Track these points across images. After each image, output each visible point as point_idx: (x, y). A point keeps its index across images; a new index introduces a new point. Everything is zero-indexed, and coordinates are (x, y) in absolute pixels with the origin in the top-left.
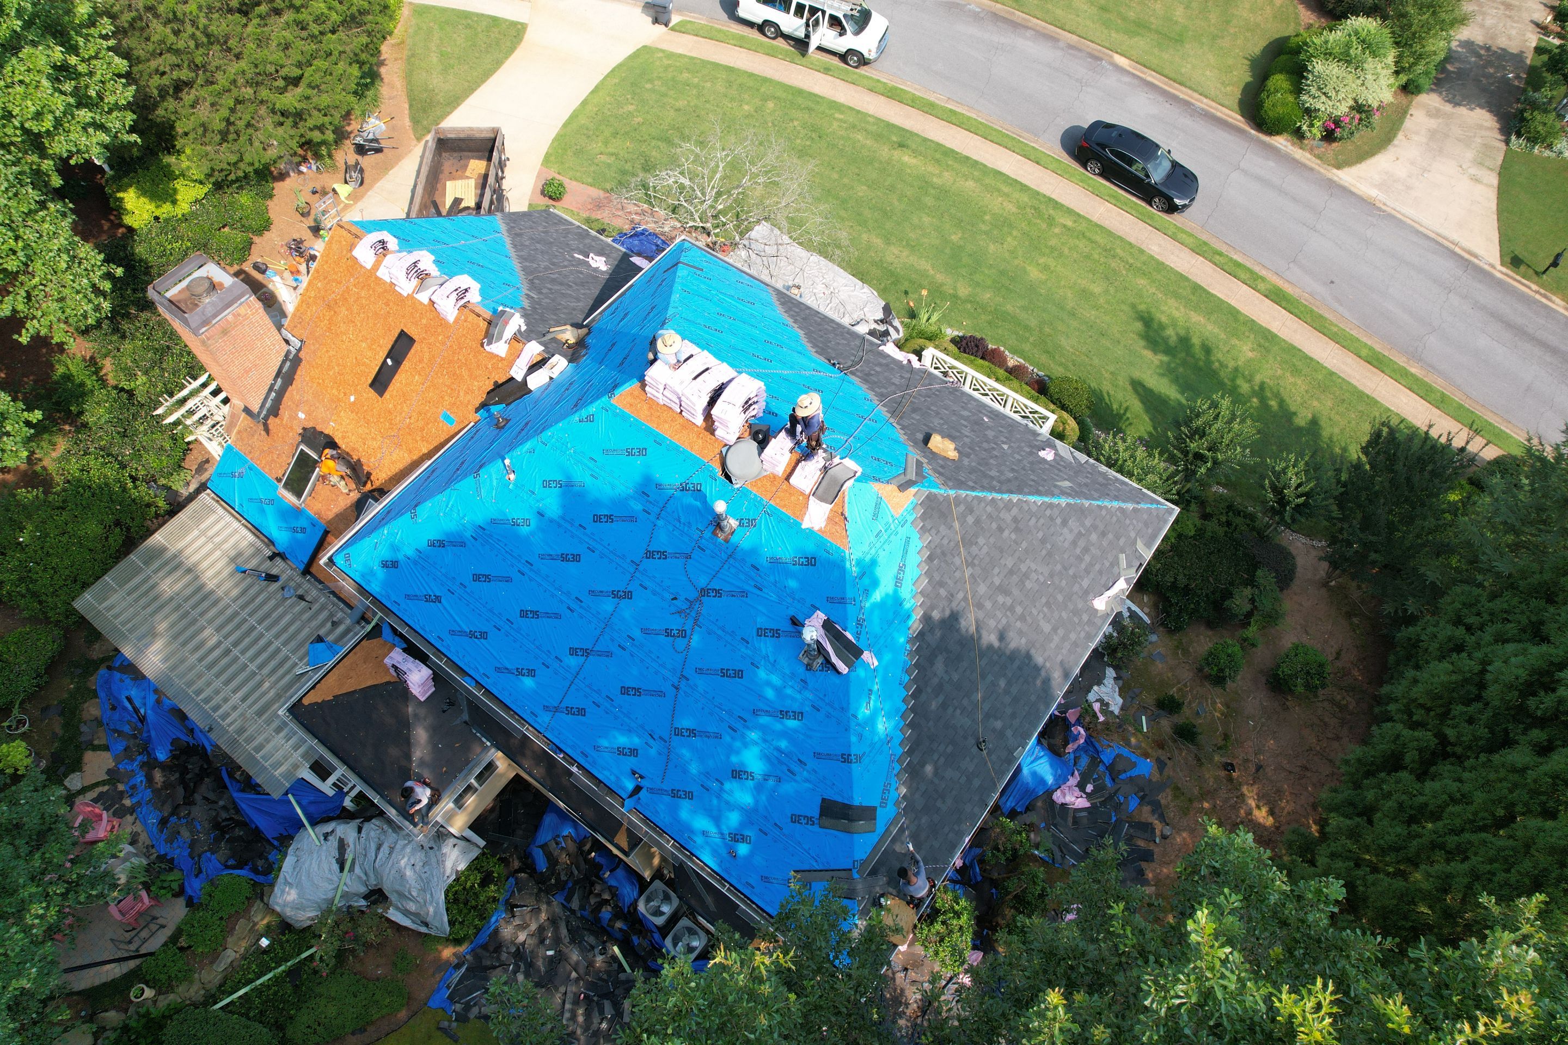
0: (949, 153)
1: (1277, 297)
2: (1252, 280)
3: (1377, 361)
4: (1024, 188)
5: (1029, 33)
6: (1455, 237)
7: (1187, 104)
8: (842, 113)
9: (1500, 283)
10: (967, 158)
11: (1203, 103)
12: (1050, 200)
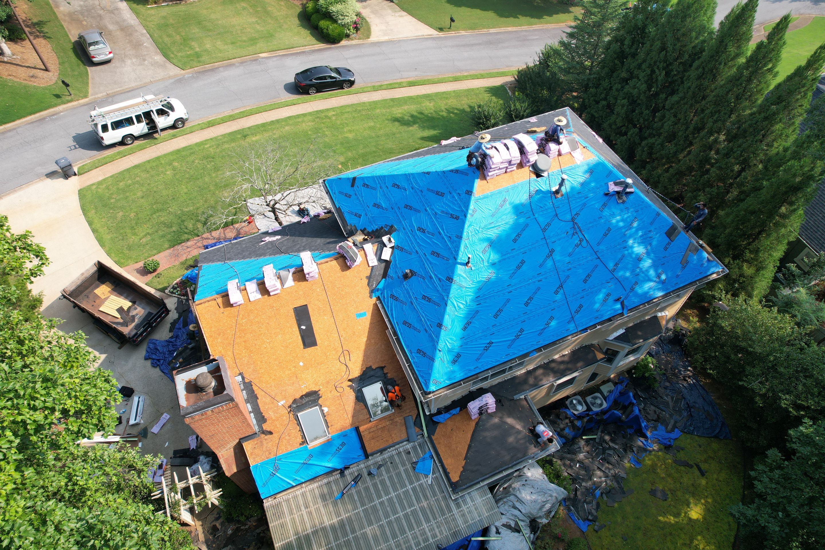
0: (263, 125)
1: (412, 84)
2: (400, 86)
3: (456, 79)
4: (304, 115)
5: (221, 69)
6: (420, 34)
7: (303, 52)
8: (206, 144)
9: (445, 37)
10: (272, 121)
11: (307, 49)
12: (317, 111)
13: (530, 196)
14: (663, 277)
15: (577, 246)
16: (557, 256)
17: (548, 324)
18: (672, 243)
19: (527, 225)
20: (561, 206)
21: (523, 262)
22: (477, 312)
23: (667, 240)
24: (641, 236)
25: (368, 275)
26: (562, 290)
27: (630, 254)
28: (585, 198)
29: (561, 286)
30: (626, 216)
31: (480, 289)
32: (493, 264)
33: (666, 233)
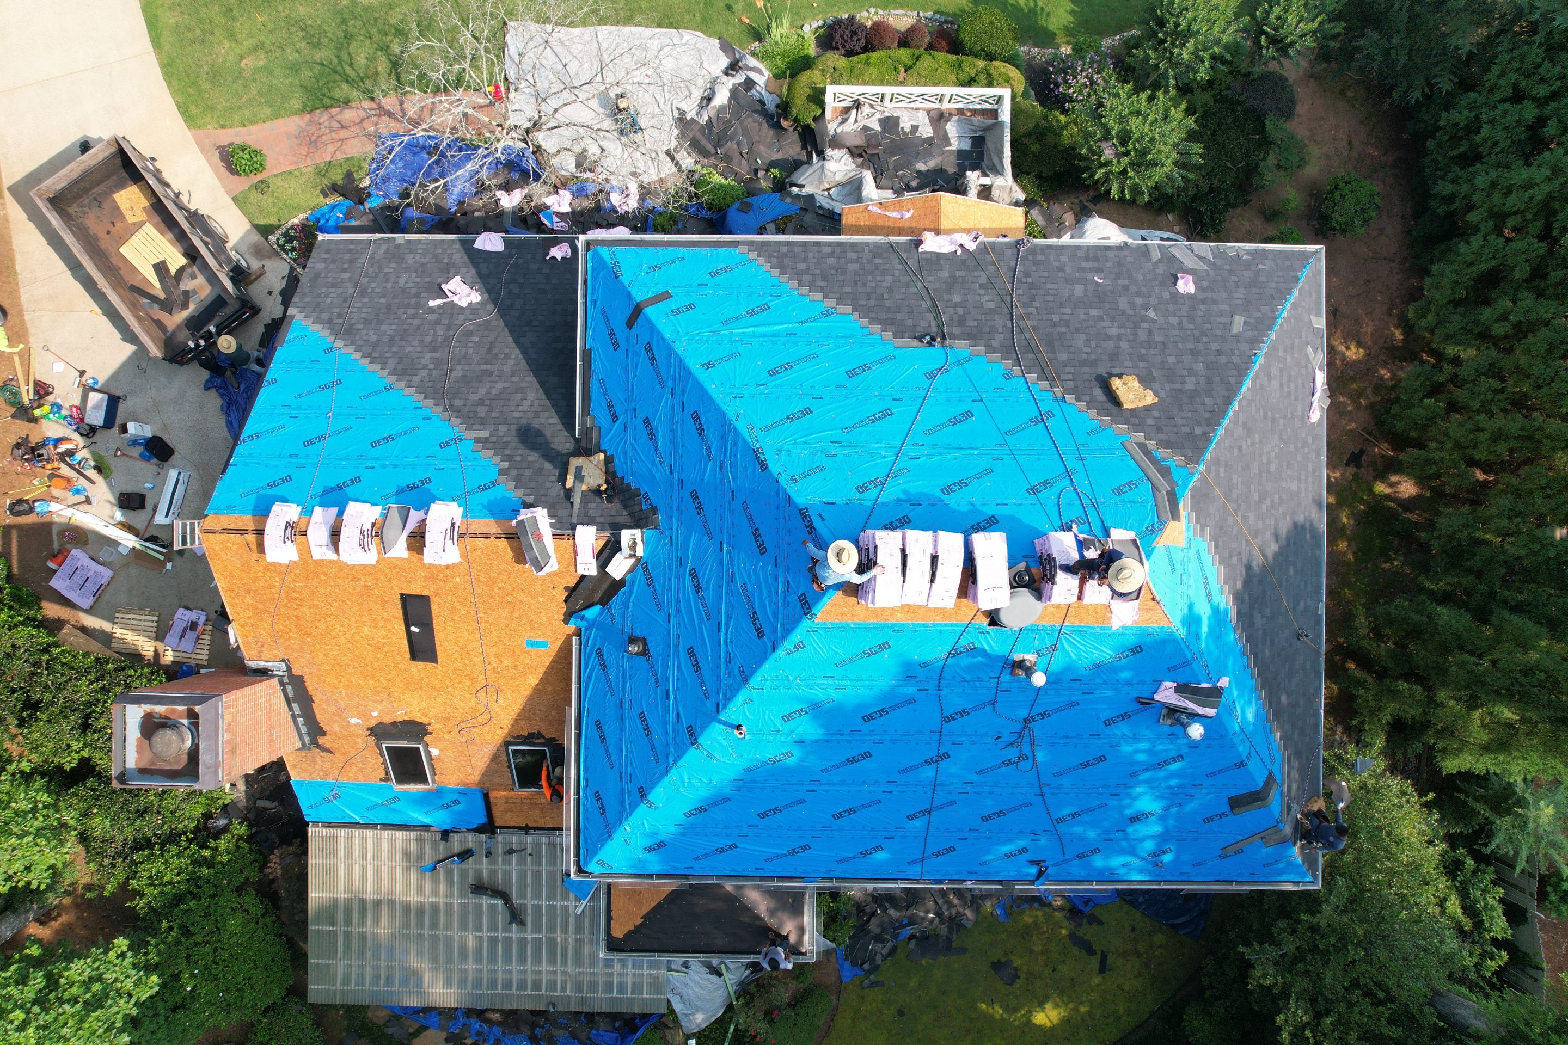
13: (954, 653)
14: (1167, 858)
15: (1008, 763)
16: (950, 767)
17: (866, 853)
18: (1231, 817)
19: (911, 701)
20: (1014, 690)
21: (866, 755)
22: (726, 800)
23: (1226, 808)
24: (1170, 788)
25: (572, 585)
26: (926, 817)
27: (1121, 808)
28: (1084, 693)
29: (929, 812)
30: (1160, 747)
31: (748, 770)
32: (800, 742)
33: (1230, 799)
